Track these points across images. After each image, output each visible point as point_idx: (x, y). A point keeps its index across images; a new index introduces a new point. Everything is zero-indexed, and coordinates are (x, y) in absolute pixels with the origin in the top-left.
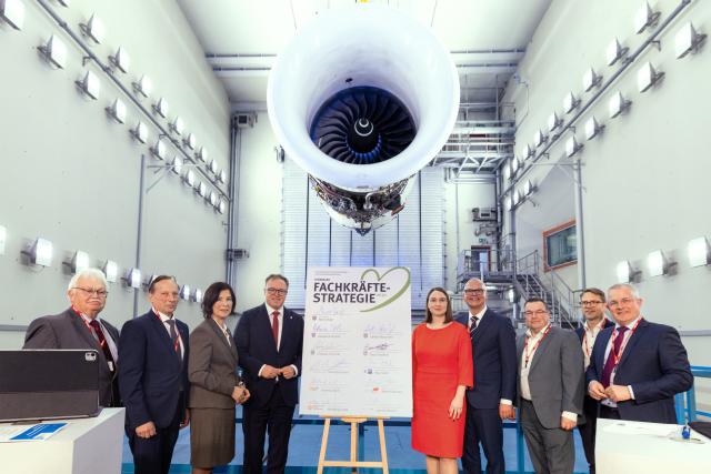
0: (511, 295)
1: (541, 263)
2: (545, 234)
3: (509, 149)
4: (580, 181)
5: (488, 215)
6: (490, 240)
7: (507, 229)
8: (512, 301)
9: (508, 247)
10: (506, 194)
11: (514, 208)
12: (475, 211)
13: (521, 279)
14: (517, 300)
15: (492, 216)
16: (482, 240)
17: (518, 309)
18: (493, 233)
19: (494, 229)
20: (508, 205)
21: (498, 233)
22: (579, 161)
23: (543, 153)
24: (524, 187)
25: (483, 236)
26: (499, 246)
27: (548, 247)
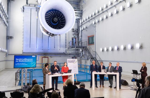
0: (81, 50)
1: (87, 44)
2: (88, 37)
3: (81, 16)
4: (95, 30)
5: (76, 31)
6: (76, 36)
7: (80, 35)
8: (81, 52)
9: (80, 39)
10: (80, 26)
11: (82, 30)
12: (73, 29)
13: (83, 47)
14: (82, 51)
15: (77, 31)
16: (74, 36)
17: (83, 53)
18: (77, 35)
19: (77, 34)
20: (81, 29)
21: (78, 35)
22: (95, 26)
23: (88, 21)
24: (84, 26)
25: (75, 35)
26: (78, 38)
27: (89, 40)
